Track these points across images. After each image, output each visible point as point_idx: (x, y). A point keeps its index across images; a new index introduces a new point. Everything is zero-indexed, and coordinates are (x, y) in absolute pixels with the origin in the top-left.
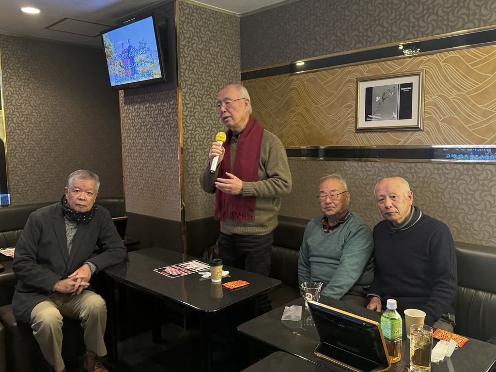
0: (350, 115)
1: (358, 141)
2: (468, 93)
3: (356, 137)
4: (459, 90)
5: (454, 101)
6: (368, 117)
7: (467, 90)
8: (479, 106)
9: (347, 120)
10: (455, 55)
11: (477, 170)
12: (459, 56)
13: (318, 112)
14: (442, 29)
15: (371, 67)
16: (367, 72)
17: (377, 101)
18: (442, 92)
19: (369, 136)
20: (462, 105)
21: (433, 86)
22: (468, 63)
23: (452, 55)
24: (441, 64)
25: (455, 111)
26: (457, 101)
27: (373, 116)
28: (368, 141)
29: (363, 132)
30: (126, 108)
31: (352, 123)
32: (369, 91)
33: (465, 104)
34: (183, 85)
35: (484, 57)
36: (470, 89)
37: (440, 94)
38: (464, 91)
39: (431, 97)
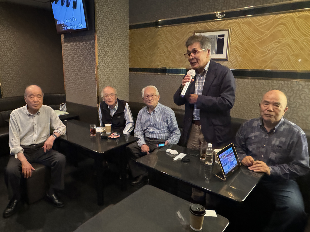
4: (249, 39)
8: (260, 48)
11: (256, 82)
12: (250, 20)
13: (172, 49)
14: (242, 4)
15: (202, 25)
16: (200, 28)
18: (240, 40)
21: (235, 36)
22: (256, 24)
23: (247, 20)
24: (241, 24)
25: (246, 50)
26: (248, 45)
30: (65, 44)
33: (252, 47)
34: (98, 32)
35: (264, 21)
36: (255, 39)
38: (252, 40)
39: (234, 43)
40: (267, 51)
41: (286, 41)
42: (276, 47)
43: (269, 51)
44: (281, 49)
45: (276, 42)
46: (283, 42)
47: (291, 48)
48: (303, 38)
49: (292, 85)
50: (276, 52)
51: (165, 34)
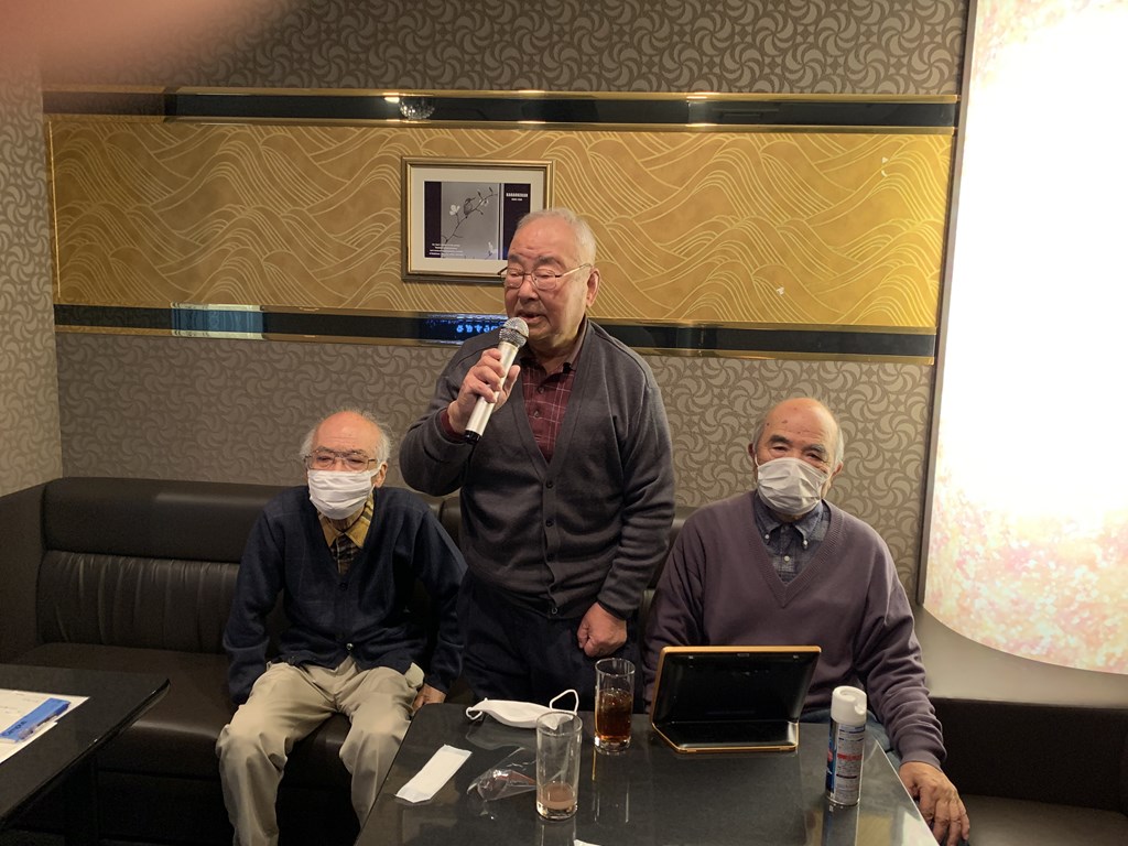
0: (387, 239)
1: (407, 299)
2: (638, 218)
3: (402, 289)
4: (621, 211)
5: (612, 232)
6: (431, 250)
7: (635, 213)
8: (657, 245)
9: (380, 251)
10: (614, 139)
12: (621, 141)
13: (299, 223)
14: (590, 81)
15: (436, 136)
16: (426, 146)
17: (452, 213)
18: (589, 211)
19: (435, 291)
20: (626, 241)
21: (570, 195)
22: (639, 158)
23: (608, 138)
24: (588, 153)
25: (614, 250)
26: (617, 231)
27: (444, 247)
28: (433, 301)
29: (420, 282)
31: (394, 258)
32: (433, 191)
33: (631, 239)
35: (667, 151)
36: (641, 209)
37: (585, 213)
38: (631, 212)
40: (681, 256)
41: (738, 224)
42: (709, 243)
43: (687, 255)
44: (724, 252)
45: (706, 227)
46: (730, 228)
47: (752, 247)
48: (786, 220)
49: (763, 371)
50: (709, 261)
51: (259, 156)
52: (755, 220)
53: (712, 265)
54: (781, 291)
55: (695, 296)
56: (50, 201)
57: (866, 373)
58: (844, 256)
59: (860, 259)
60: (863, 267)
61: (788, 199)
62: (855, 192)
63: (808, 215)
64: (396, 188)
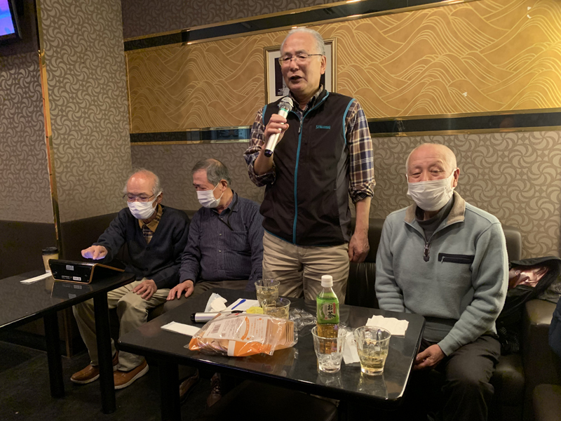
0: (259, 90)
2: (381, 63)
4: (372, 59)
5: (368, 72)
6: (278, 92)
7: (380, 60)
8: (392, 76)
9: (256, 96)
10: (367, 22)
11: (393, 143)
12: (370, 22)
13: (222, 87)
15: (279, 34)
16: (275, 41)
18: (355, 62)
20: (376, 76)
21: (345, 55)
22: (381, 30)
23: (364, 22)
24: (354, 31)
25: (369, 82)
26: (371, 71)
27: (285, 90)
33: (379, 75)
35: (396, 24)
36: (383, 58)
37: (353, 64)
38: (378, 60)
39: (344, 67)
40: (406, 81)
41: (438, 59)
42: (421, 72)
43: (410, 79)
44: (430, 76)
45: (419, 63)
46: (433, 62)
47: (447, 71)
48: (467, 53)
49: (456, 142)
50: (422, 81)
51: (204, 57)
52: (448, 55)
53: (424, 83)
54: (465, 94)
55: (415, 102)
56: (127, 89)
57: (521, 139)
58: (504, 69)
59: (515, 70)
60: (517, 75)
61: (468, 40)
62: (510, 31)
63: (480, 48)
64: (262, 64)
